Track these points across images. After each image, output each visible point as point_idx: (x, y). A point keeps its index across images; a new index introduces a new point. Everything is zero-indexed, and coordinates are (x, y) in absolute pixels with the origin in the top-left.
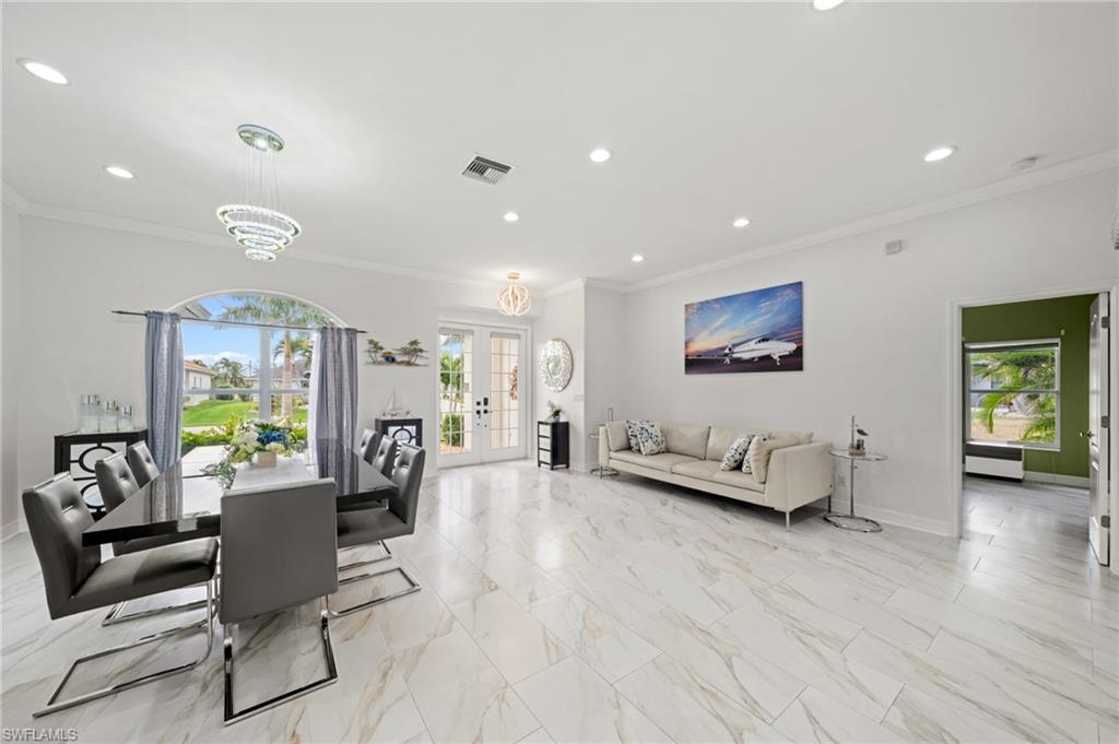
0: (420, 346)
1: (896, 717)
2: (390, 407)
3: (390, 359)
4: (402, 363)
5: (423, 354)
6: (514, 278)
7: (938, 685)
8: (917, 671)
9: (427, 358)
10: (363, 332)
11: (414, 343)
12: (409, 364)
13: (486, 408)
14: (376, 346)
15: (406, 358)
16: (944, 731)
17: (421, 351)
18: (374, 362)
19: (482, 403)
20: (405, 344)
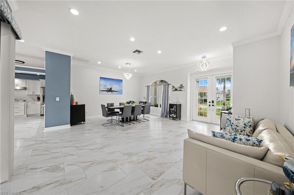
0: (183, 86)
1: (62, 166)
2: (176, 101)
3: (176, 90)
4: (178, 90)
5: (184, 88)
6: (204, 58)
7: (59, 181)
8: (65, 180)
9: (185, 89)
10: (170, 84)
11: (181, 85)
12: (180, 90)
13: (213, 104)
14: (173, 87)
15: (179, 89)
16: (53, 172)
17: (183, 87)
18: (173, 91)
19: (211, 102)
20: (179, 86)
